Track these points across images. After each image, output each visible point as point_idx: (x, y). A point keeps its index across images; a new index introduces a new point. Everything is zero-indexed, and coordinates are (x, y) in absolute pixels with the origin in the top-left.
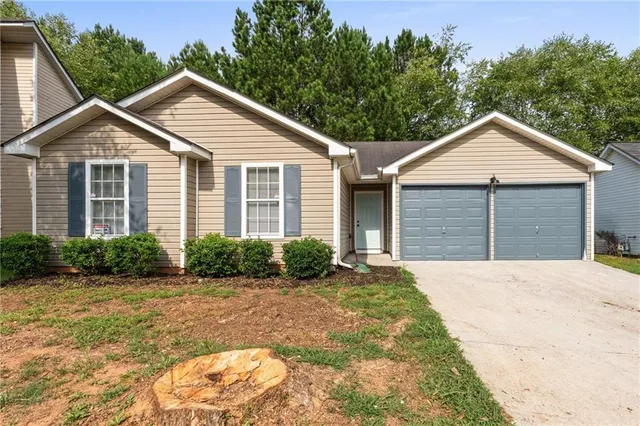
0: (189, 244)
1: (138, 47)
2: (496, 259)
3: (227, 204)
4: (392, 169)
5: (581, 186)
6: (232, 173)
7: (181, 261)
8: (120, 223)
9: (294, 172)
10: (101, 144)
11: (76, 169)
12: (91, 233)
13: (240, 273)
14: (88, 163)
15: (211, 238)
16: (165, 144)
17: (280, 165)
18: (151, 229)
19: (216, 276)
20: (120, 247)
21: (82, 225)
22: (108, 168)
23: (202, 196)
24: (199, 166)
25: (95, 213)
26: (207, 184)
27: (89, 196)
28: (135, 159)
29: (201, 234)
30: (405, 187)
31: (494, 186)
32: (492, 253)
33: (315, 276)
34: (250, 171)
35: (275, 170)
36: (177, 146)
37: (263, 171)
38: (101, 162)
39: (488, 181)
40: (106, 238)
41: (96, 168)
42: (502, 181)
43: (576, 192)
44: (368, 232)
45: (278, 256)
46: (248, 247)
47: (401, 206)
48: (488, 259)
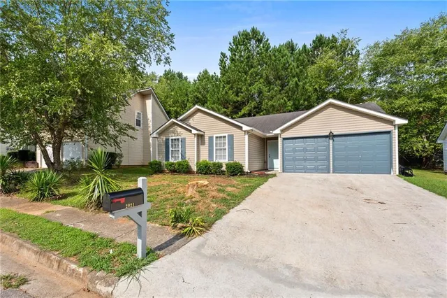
0: (197, 163)
1: (180, 75)
2: (333, 173)
3: (209, 150)
4: (277, 131)
5: (389, 132)
6: (211, 138)
7: (195, 169)
8: (178, 157)
9: (231, 137)
10: (173, 132)
11: (167, 140)
12: (171, 160)
13: (212, 174)
14: (170, 138)
15: (204, 161)
16: (190, 131)
17: (226, 135)
18: (187, 159)
19: (205, 174)
20: (179, 164)
21: (169, 158)
22: (175, 139)
23: (202, 147)
24: (201, 137)
25: (172, 154)
26: (203, 143)
27: (171, 149)
28: (182, 136)
29: (201, 161)
30: (284, 139)
31: (331, 136)
32: (331, 170)
33: (236, 175)
34: (217, 137)
35: (225, 137)
36: (194, 131)
37: (221, 137)
38: (174, 138)
39: (328, 134)
40: (175, 162)
41: (172, 140)
42: (335, 133)
43: (386, 136)
44: (274, 160)
45: (224, 168)
46: (214, 164)
47: (283, 148)
48: (329, 172)
